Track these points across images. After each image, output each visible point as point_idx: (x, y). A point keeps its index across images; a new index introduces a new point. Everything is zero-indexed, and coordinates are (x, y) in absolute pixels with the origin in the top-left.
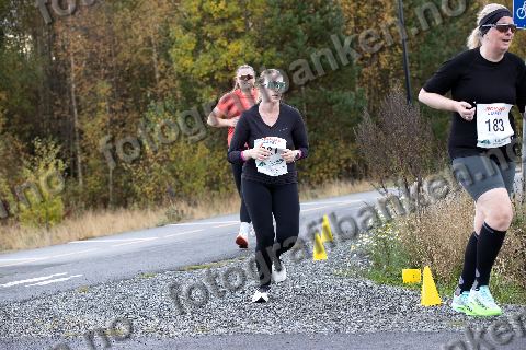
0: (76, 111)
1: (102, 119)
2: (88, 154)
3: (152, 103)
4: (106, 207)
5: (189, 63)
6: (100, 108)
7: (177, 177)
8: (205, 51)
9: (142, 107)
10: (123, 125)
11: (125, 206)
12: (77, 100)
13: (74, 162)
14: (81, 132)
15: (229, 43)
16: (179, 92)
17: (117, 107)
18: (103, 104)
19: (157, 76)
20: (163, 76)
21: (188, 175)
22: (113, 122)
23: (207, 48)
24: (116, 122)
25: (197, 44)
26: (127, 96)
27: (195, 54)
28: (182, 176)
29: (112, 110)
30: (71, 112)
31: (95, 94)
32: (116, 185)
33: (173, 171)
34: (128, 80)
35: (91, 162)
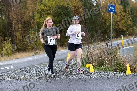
0: (14, 31)
1: (20, 33)
2: (17, 40)
3: (31, 29)
4: (21, 52)
5: (38, 20)
6: (19, 30)
7: (36, 45)
8: (42, 18)
9: (28, 30)
10: (24, 34)
11: (25, 51)
12: (14, 28)
13: (14, 42)
14: (15, 36)
15: (47, 16)
16: (36, 27)
17: (23, 30)
18: (20, 29)
19: (32, 23)
20: (33, 23)
21: (39, 45)
22: (22, 33)
23: (42, 17)
24: (23, 33)
25: (40, 16)
26: (25, 28)
27: (40, 18)
28: (37, 45)
29: (22, 31)
30: (13, 31)
31: (18, 27)
32: (23, 47)
33: (35, 44)
34: (25, 24)
35: (18, 42)
